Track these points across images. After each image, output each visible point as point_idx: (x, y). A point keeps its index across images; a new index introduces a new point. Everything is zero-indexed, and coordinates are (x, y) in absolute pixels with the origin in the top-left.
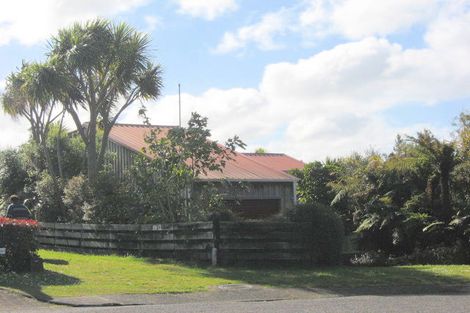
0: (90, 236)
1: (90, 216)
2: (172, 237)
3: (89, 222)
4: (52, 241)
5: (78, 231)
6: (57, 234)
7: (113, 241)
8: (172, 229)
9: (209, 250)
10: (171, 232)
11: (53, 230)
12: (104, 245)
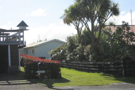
0: (92, 66)
1: (91, 59)
2: (112, 66)
3: (91, 61)
4: (82, 68)
5: (89, 64)
6: (83, 66)
7: (98, 68)
8: (112, 63)
9: (122, 71)
10: (112, 64)
11: (82, 64)
12: (95, 69)
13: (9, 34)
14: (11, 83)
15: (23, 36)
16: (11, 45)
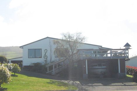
13: (118, 52)
14: (126, 84)
15: (128, 53)
16: (120, 59)
